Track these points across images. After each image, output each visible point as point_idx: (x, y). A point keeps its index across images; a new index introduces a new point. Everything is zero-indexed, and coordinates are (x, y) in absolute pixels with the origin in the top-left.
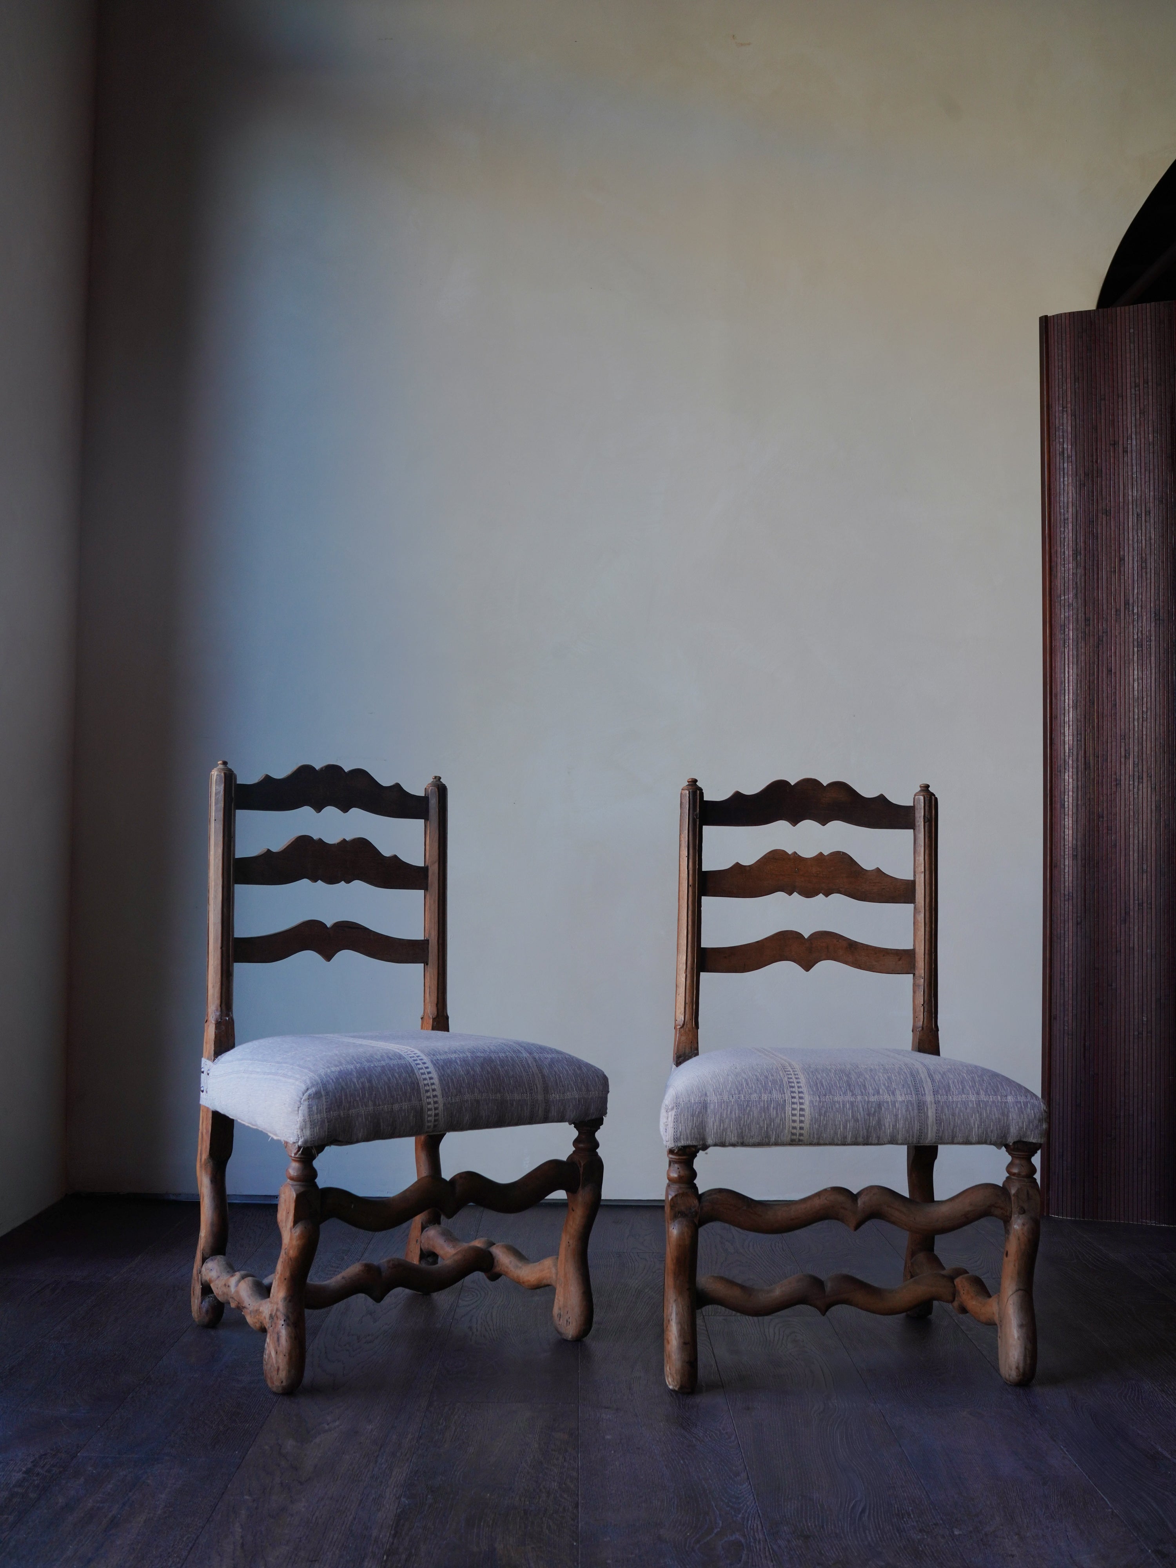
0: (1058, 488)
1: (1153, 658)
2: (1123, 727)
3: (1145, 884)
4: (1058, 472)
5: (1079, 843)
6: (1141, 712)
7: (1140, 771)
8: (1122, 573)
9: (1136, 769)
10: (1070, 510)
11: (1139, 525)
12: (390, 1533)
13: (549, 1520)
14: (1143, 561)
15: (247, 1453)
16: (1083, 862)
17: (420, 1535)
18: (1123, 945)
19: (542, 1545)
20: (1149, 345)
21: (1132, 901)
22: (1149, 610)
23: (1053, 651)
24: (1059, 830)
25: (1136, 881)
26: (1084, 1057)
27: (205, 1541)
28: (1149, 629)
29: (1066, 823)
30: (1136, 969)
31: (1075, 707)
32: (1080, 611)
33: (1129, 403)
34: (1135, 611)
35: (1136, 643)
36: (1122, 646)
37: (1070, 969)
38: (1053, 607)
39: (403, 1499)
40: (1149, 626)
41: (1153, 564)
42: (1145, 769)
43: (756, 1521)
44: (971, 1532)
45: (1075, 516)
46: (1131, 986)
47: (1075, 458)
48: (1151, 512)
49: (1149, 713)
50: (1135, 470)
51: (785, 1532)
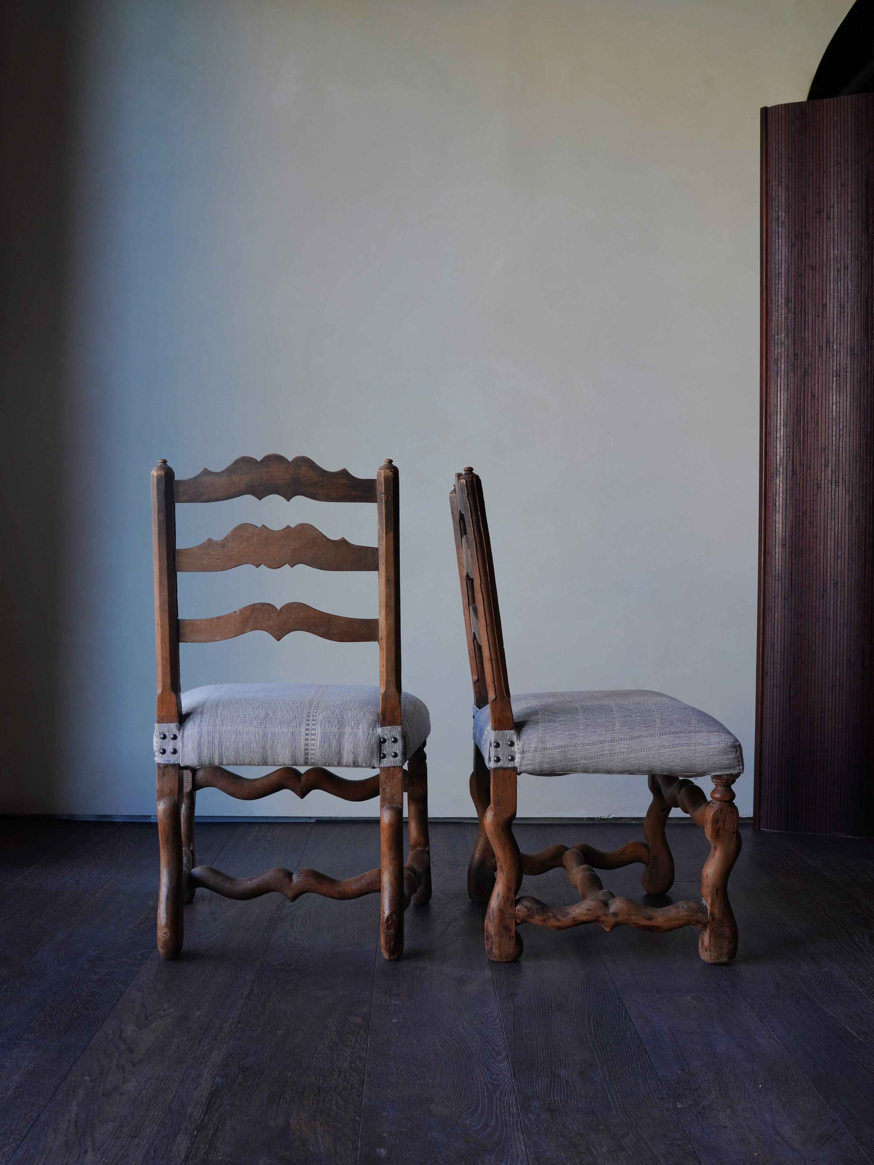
0: (774, 248)
1: (848, 386)
2: (823, 441)
3: (839, 567)
4: (774, 235)
5: (787, 535)
6: (838, 429)
7: (837, 476)
8: (825, 317)
9: (834, 475)
10: (783, 266)
11: (839, 278)
12: (203, 1109)
13: (338, 1097)
14: (842, 307)
15: (93, 1038)
16: (791, 550)
17: (228, 1112)
18: (821, 616)
19: (329, 1120)
20: (850, 130)
21: (829, 581)
22: (846, 347)
23: (768, 381)
24: (771, 525)
25: (832, 565)
26: (790, 704)
27: (45, 1119)
28: (846, 362)
29: (777, 519)
30: (831, 635)
31: (786, 425)
32: (790, 348)
33: (832, 178)
34: (835, 348)
35: (835, 374)
36: (824, 376)
37: (779, 635)
38: (768, 345)
39: (217, 1079)
40: (846, 360)
41: (849, 309)
42: (841, 476)
43: (511, 1097)
44: (691, 1105)
45: (787, 271)
46: (827, 649)
47: (788, 224)
48: (849, 267)
49: (844, 430)
50: (836, 233)
51: (535, 1106)
